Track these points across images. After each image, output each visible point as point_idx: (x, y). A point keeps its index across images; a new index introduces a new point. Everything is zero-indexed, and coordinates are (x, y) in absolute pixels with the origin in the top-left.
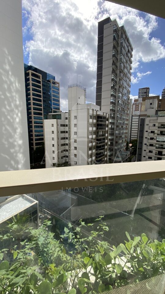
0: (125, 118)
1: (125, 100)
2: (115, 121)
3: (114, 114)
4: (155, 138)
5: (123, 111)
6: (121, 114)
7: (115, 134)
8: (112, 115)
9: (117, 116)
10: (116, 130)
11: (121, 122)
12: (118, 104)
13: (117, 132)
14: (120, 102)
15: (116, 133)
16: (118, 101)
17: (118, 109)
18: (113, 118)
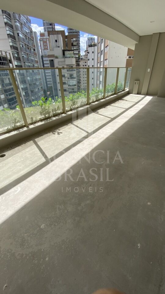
0: (34, 59)
1: (27, 32)
2: (23, 64)
3: (18, 53)
4: (66, 82)
5: (28, 48)
6: (27, 54)
7: (27, 82)
8: (16, 55)
9: (23, 56)
10: (27, 76)
11: (29, 64)
12: (18, 38)
13: (29, 78)
14: (20, 35)
15: (28, 80)
16: (18, 34)
17: (21, 45)
18: (18, 59)
